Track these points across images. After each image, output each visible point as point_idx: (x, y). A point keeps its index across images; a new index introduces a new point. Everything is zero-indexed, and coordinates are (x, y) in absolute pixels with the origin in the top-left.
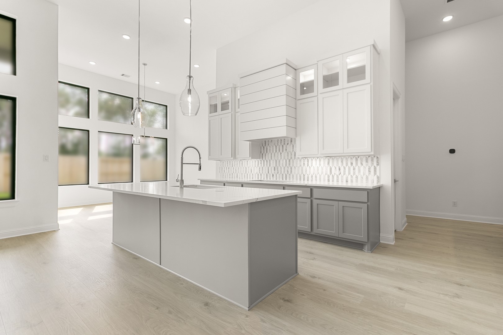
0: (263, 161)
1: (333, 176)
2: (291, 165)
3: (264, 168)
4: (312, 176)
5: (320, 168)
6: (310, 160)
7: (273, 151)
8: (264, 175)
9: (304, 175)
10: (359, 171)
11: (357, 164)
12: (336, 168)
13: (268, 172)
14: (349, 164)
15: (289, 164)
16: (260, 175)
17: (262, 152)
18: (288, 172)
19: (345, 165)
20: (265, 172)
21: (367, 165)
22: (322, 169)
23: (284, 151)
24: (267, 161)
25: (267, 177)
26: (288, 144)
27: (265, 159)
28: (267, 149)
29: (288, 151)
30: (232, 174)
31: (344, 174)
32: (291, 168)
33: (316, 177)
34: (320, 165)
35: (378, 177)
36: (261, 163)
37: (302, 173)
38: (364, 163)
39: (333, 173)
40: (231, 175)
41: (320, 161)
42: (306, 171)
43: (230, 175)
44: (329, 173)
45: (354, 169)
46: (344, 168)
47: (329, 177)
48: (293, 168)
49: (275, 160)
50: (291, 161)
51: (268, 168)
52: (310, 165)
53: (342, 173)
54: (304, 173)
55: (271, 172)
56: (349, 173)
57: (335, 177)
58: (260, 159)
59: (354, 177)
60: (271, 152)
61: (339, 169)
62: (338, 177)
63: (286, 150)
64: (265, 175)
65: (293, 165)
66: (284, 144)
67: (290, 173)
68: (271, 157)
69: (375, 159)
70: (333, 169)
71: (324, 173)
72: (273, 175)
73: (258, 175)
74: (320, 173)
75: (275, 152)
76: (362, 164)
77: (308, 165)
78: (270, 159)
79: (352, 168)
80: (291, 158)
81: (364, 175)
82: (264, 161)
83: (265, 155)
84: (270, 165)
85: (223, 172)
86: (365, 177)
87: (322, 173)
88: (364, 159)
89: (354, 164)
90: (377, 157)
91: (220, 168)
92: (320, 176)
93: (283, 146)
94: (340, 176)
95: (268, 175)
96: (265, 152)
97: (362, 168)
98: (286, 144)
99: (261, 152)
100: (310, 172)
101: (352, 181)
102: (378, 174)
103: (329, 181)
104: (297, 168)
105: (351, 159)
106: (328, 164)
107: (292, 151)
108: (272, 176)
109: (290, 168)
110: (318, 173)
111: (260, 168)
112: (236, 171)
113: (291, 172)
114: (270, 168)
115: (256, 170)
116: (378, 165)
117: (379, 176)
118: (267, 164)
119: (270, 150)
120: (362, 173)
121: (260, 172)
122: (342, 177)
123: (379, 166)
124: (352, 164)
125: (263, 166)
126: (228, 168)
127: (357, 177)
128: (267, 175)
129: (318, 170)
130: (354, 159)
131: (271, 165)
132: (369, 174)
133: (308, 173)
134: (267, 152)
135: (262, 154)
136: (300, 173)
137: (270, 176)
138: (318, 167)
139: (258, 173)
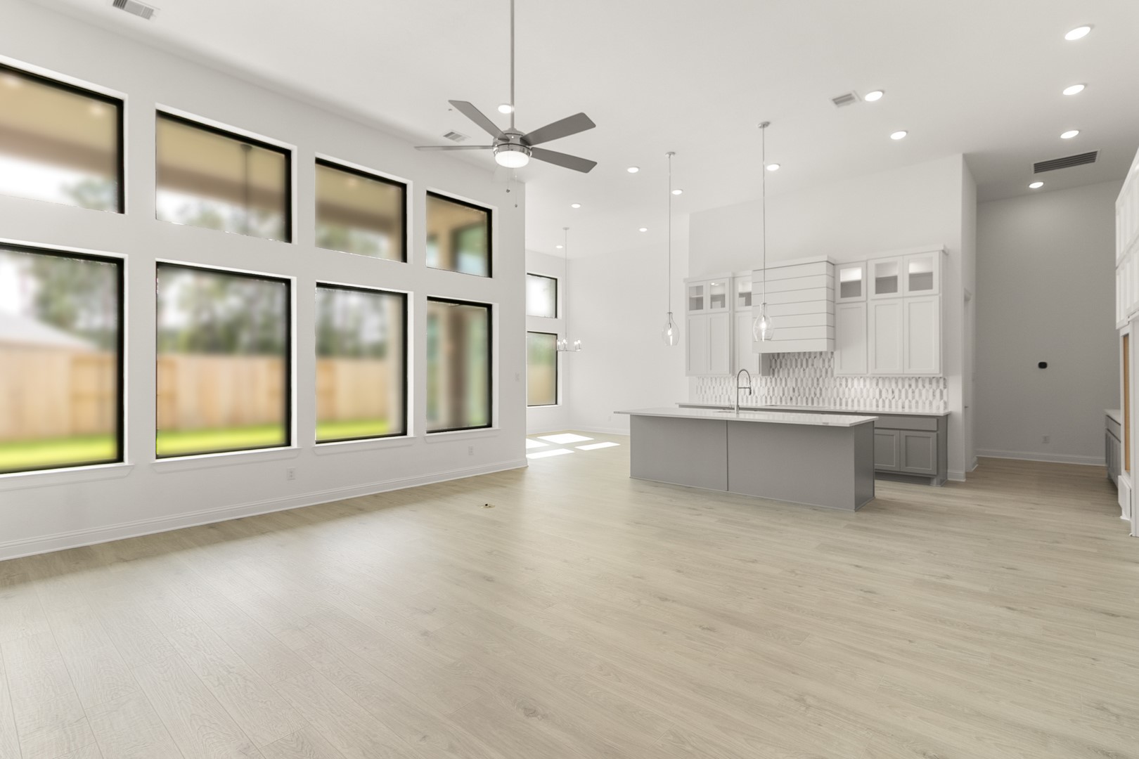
0: (774, 379)
1: (884, 401)
2: (821, 385)
3: (776, 389)
4: (853, 401)
5: (865, 391)
6: (850, 381)
7: (791, 366)
8: (776, 397)
9: (841, 399)
10: (920, 395)
11: (917, 386)
12: (887, 391)
13: (784, 394)
14: (907, 386)
15: (818, 384)
16: (769, 398)
17: (773, 367)
18: (815, 394)
19: (900, 386)
20: (779, 394)
21: (930, 388)
22: (868, 391)
23: (810, 366)
24: (781, 380)
25: (781, 401)
26: (815, 357)
27: (778, 376)
28: (781, 363)
29: (815, 366)
30: (720, 396)
31: (900, 398)
32: (821, 390)
33: (859, 401)
34: (865, 386)
35: (945, 403)
36: (771, 382)
37: (838, 396)
38: (927, 385)
39: (884, 396)
40: (718, 397)
41: (865, 381)
42: (844, 394)
43: (716, 397)
44: (877, 397)
45: (913, 392)
46: (900, 391)
47: (877, 401)
48: (824, 390)
49: (794, 379)
50: (821, 380)
51: (783, 388)
52: (850, 385)
53: (897, 397)
54: (841, 396)
55: (789, 394)
56: (907, 397)
57: (887, 402)
58: (769, 375)
59: (914, 402)
60: (789, 367)
61: (893, 392)
62: (890, 401)
63: (813, 365)
64: (779, 398)
65: (823, 386)
66: (810, 357)
67: (818, 395)
68: (789, 374)
69: (942, 382)
70: (884, 392)
71: (871, 397)
72: (791, 399)
73: (766, 398)
74: (865, 396)
75: (794, 366)
76: (924, 387)
77: (847, 386)
78: (786, 376)
79: (910, 391)
80: (821, 376)
81: (926, 399)
82: (776, 379)
83: (779, 371)
84: (786, 385)
85: (703, 392)
86: (927, 402)
87: (868, 396)
88: (927, 380)
89: (913, 386)
90: (944, 379)
91: (697, 387)
92: (865, 400)
93: (807, 360)
94: (893, 401)
95: (783, 399)
96: (779, 367)
97: (924, 392)
98: (813, 357)
99: (771, 367)
100: (849, 395)
101: (910, 407)
102: (945, 398)
103: (877, 406)
104: (829, 389)
105: (909, 379)
106: (877, 384)
107: (821, 367)
108: (789, 399)
109: (818, 389)
110: (862, 397)
111: (769, 389)
112: (727, 392)
113: (821, 394)
114: (786, 389)
115: (764, 391)
116: (945, 388)
117: (946, 400)
118: (781, 384)
119: (786, 364)
120: (924, 397)
121: (768, 394)
122: (897, 402)
123: (946, 390)
124: (910, 386)
125: (774, 385)
126: (712, 388)
127: (917, 402)
128: (781, 399)
129: (862, 392)
130: (913, 381)
131: (789, 385)
132: (934, 399)
133: (847, 396)
134: (781, 367)
135: (774, 370)
136: (835, 395)
137: (786, 400)
138: (861, 389)
139: (766, 394)
